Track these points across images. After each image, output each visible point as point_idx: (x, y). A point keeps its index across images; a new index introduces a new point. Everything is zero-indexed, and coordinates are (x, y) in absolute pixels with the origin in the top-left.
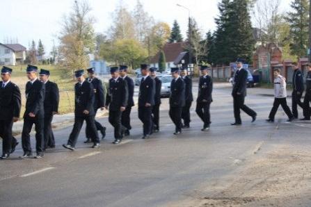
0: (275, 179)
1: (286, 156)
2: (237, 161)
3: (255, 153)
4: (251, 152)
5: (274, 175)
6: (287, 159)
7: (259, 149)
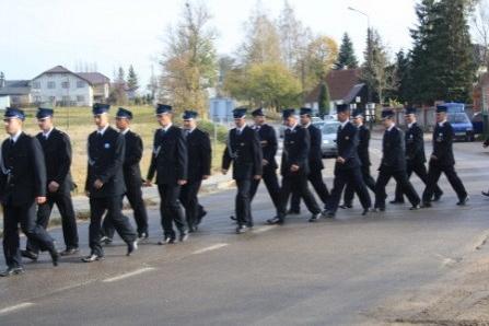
3: (478, 248)
4: (471, 247)
7: (484, 242)
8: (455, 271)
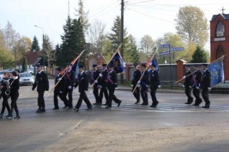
0: (84, 146)
1: (96, 130)
2: (61, 134)
3: (76, 128)
4: (73, 128)
5: (84, 143)
6: (96, 132)
7: (79, 125)
8: (63, 139)
